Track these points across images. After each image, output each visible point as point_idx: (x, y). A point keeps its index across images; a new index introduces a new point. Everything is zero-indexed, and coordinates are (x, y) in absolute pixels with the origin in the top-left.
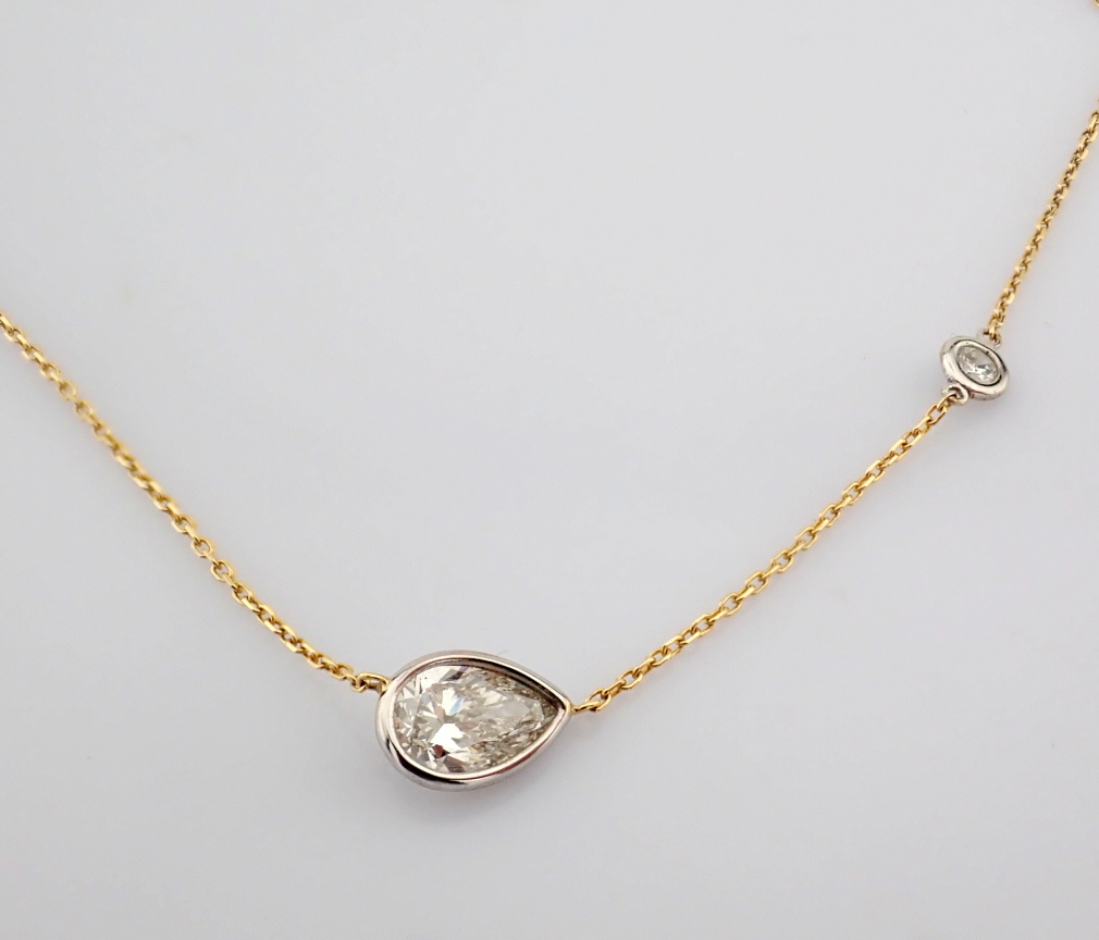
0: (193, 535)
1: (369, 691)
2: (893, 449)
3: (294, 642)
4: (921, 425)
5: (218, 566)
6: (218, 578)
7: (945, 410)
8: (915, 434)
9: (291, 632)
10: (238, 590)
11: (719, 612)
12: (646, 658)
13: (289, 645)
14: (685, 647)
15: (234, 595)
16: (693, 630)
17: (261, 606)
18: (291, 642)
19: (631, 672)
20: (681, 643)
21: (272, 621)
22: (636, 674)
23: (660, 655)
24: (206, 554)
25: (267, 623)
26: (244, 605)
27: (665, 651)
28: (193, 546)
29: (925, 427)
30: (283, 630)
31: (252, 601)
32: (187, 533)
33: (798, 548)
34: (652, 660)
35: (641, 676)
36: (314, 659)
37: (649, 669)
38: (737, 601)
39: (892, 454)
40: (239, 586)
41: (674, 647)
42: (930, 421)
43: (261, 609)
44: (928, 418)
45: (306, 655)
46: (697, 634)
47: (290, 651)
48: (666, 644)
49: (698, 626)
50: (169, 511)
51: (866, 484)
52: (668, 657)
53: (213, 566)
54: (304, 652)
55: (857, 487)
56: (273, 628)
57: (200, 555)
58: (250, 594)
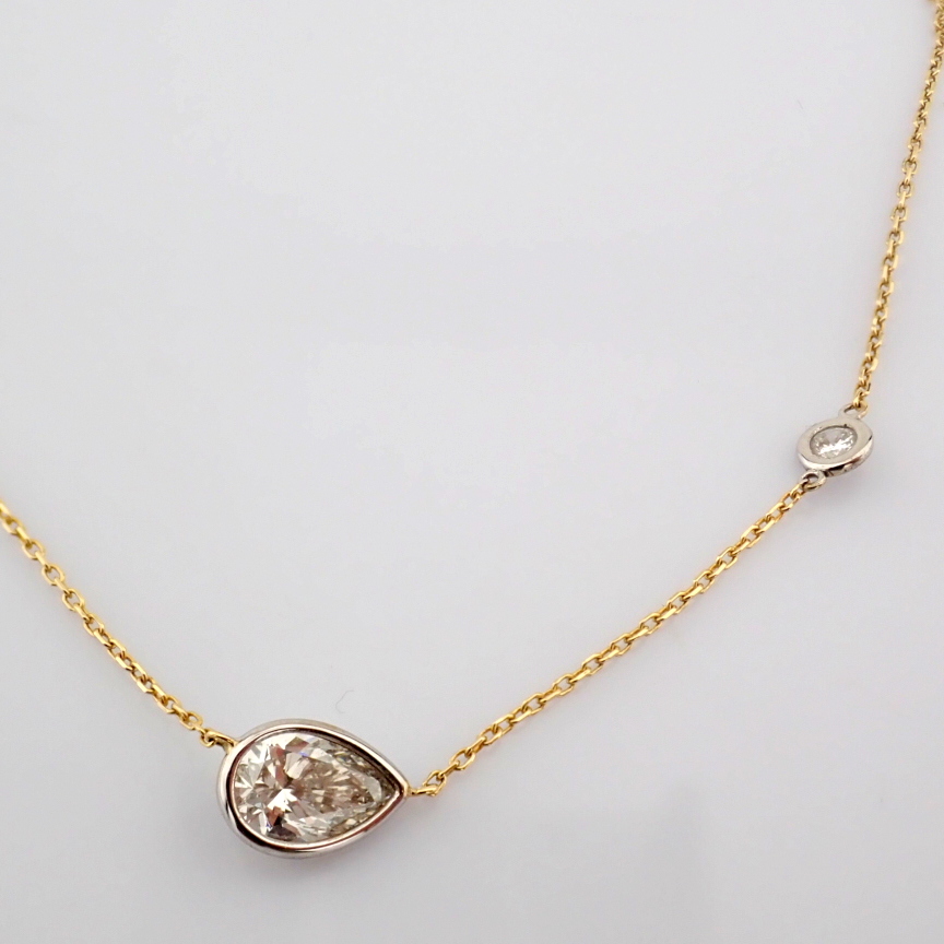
0: (43, 562)
1: (216, 746)
2: (744, 535)
3: (144, 681)
4: (774, 510)
5: (68, 595)
6: (69, 607)
7: (798, 497)
8: (767, 520)
9: (141, 671)
10: (89, 621)
11: (551, 692)
12: (478, 738)
13: (140, 684)
14: (515, 725)
15: (85, 626)
16: (525, 708)
17: (112, 641)
18: (142, 680)
19: (463, 752)
20: (511, 722)
21: (123, 657)
22: (469, 754)
23: (490, 733)
24: (56, 581)
25: (118, 659)
26: (95, 637)
27: (495, 730)
28: (43, 572)
29: (779, 513)
30: (133, 667)
31: (103, 634)
32: (36, 559)
33: (640, 634)
34: (483, 739)
35: (473, 756)
36: (164, 701)
37: (480, 748)
38: (572, 682)
39: (744, 540)
40: (91, 618)
41: (505, 725)
42: (783, 507)
43: (112, 644)
44: (781, 504)
45: (156, 695)
46: (528, 713)
47: (140, 690)
48: (497, 722)
49: (529, 705)
50: (18, 535)
51: (717, 572)
52: (499, 735)
53: (64, 595)
54: (154, 693)
55: (708, 575)
56: (124, 665)
57: (51, 583)
58: (102, 627)
